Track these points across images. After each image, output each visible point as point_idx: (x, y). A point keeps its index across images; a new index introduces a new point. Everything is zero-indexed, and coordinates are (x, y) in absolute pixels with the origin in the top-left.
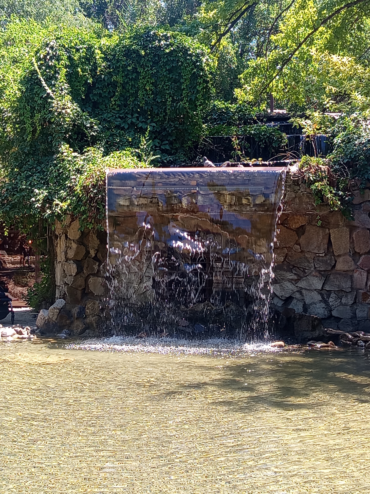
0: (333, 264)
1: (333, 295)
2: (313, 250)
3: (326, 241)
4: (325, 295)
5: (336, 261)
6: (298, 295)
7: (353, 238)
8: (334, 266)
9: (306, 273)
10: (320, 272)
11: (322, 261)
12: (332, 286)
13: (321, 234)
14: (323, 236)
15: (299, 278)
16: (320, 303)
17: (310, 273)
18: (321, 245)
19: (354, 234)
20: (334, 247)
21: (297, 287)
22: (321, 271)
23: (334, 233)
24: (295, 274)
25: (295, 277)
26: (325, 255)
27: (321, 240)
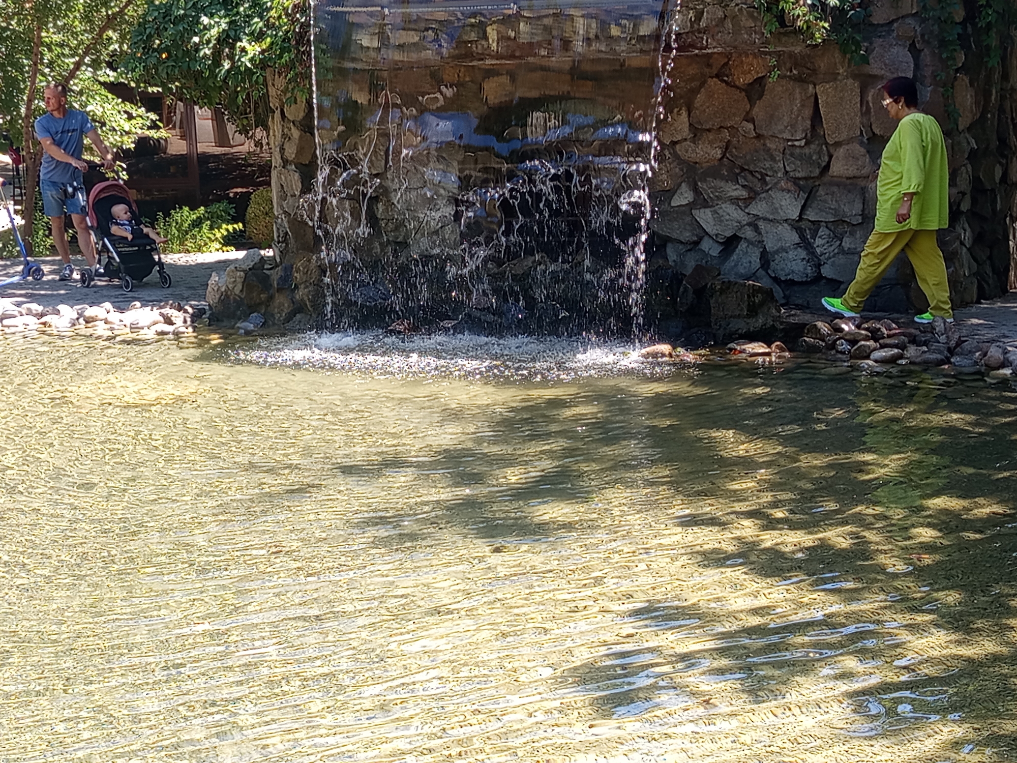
0: (824, 164)
1: (823, 231)
2: (781, 132)
3: (808, 112)
4: (808, 231)
5: (831, 156)
6: (749, 233)
7: (867, 102)
8: (827, 167)
9: (766, 184)
10: (795, 181)
11: (801, 157)
12: (821, 210)
13: (798, 96)
14: (802, 100)
15: (751, 195)
16: (796, 248)
17: (776, 184)
18: (797, 121)
19: (871, 94)
20: (825, 126)
21: (749, 214)
22: (799, 179)
23: (825, 93)
24: (743, 186)
25: (744, 193)
26: (806, 144)
27: (799, 111)
